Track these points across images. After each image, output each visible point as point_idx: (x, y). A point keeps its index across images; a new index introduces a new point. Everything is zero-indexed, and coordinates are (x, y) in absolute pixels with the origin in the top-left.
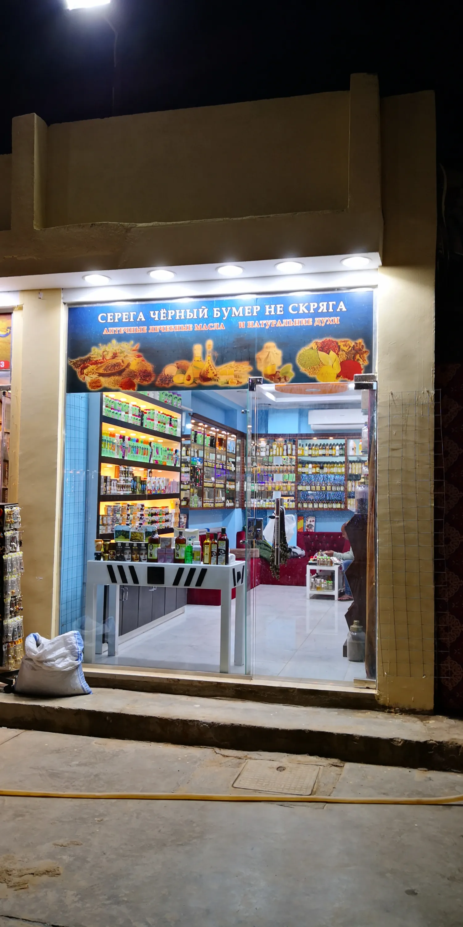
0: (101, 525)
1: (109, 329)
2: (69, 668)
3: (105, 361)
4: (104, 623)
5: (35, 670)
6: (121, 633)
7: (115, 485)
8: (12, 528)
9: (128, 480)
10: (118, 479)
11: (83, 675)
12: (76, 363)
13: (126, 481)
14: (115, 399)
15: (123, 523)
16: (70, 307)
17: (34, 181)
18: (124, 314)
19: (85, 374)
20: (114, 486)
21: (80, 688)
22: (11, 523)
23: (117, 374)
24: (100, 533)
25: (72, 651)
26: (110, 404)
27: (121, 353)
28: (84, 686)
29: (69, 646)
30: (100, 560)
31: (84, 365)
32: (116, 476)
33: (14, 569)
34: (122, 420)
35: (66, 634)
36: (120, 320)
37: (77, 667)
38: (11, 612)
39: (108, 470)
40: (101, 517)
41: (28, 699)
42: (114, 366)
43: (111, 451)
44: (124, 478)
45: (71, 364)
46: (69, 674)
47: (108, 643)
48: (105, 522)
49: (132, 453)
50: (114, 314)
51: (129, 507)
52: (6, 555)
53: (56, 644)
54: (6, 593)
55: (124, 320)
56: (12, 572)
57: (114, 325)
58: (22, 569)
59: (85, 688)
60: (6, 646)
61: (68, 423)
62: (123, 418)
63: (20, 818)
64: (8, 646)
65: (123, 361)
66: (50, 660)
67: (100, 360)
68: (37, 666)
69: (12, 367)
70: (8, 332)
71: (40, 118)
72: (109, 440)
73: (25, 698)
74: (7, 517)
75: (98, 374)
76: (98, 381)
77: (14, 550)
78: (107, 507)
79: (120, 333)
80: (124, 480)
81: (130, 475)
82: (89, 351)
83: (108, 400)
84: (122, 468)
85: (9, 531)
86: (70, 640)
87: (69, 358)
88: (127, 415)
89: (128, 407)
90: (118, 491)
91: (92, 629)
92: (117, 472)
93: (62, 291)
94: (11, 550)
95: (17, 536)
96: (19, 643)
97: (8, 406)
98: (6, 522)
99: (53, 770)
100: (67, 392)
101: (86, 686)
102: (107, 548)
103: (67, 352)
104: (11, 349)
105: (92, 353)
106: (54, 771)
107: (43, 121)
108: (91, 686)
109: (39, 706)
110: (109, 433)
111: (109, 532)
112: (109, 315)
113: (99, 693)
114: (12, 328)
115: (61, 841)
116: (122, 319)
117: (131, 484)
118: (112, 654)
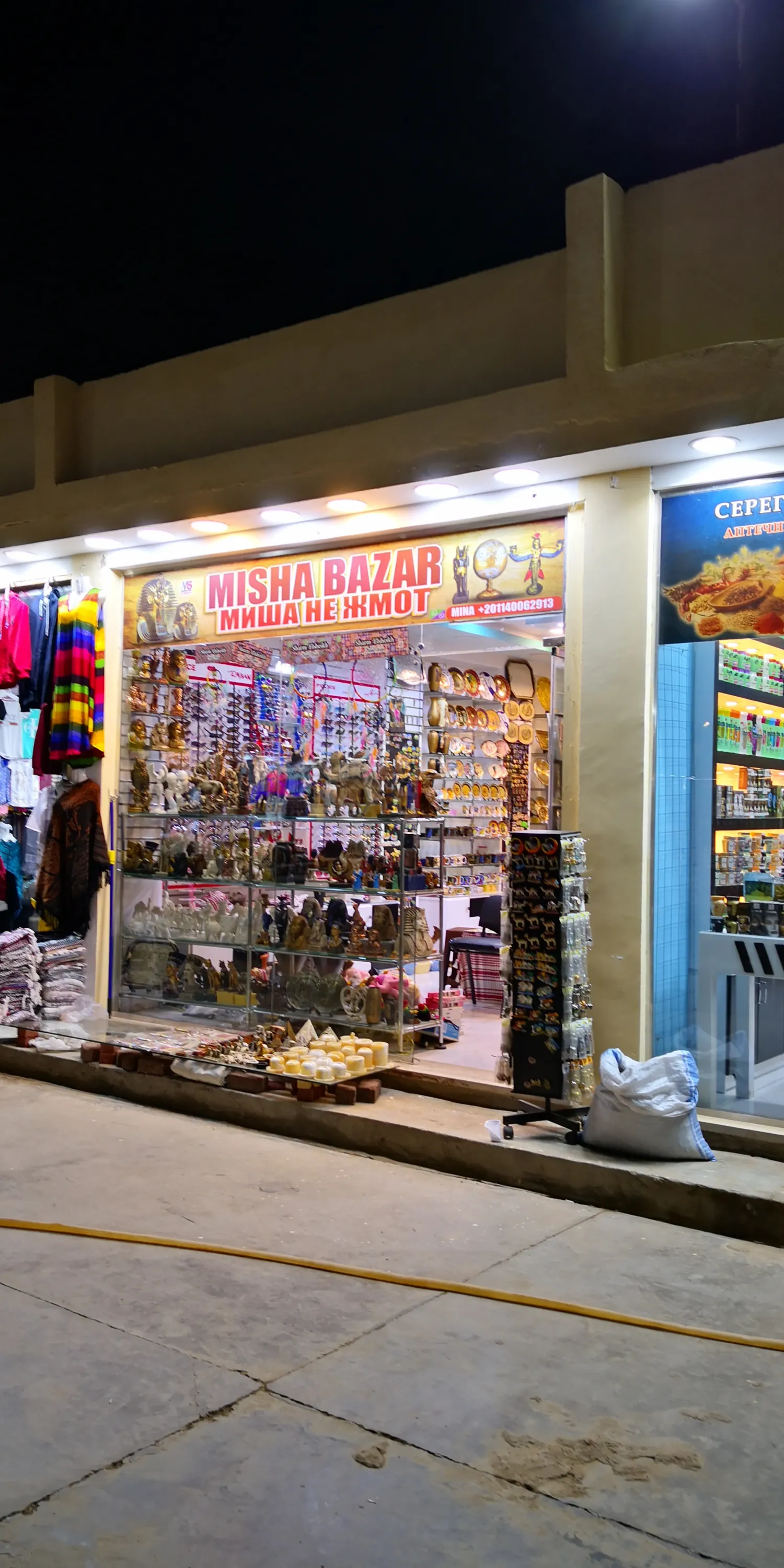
0: (718, 871)
1: (735, 528)
2: (675, 1113)
3: (728, 584)
4: (728, 1040)
5: (618, 1111)
6: (757, 1061)
7: (740, 801)
8: (573, 873)
9: (762, 792)
10: (745, 791)
11: (699, 1127)
12: (676, 592)
13: (759, 794)
14: (739, 650)
15: (755, 869)
16: (665, 497)
17: (605, 288)
18: (763, 500)
19: (693, 611)
20: (738, 803)
21: (695, 1148)
22: (572, 864)
23: (750, 607)
24: (717, 884)
25: (680, 1085)
26: (731, 661)
27: (756, 569)
28: (701, 1146)
29: (674, 1076)
30: (721, 931)
31: (689, 595)
32: (742, 786)
33: (577, 940)
34: (751, 687)
35: (668, 1055)
36: (755, 511)
37: (689, 1113)
38: (574, 1010)
39: (728, 776)
40: (717, 858)
41: (606, 1157)
42: (744, 592)
43: (733, 742)
44: (756, 789)
45: (667, 595)
46: (675, 1123)
47: (734, 1075)
48: (724, 866)
49: (768, 745)
50: (744, 502)
51: (765, 841)
52: (565, 917)
53: (653, 1070)
54: (566, 979)
55: (763, 511)
56: (574, 944)
57: (744, 520)
58: (590, 940)
59: (703, 1150)
60: (568, 1066)
61: (661, 696)
62: (752, 683)
63: (618, 1359)
64: (571, 1067)
65: (761, 584)
66: (642, 1097)
67: (718, 584)
68: (621, 1104)
69: (567, 606)
70: (559, 548)
71: (612, 181)
72: (729, 723)
73: (601, 1156)
74: (565, 854)
75: (715, 610)
76: (715, 622)
77: (576, 908)
78: (726, 841)
79: (755, 534)
80: (755, 793)
81: (765, 785)
82: (699, 569)
83: (728, 653)
84: (752, 772)
85: (567, 877)
86: (676, 1066)
87: (663, 585)
88: (760, 677)
89: (762, 664)
90: (745, 811)
91: (710, 1048)
92: (742, 779)
93: (651, 471)
94: (572, 909)
95: (581, 885)
96: (587, 1063)
97: (561, 671)
98: (564, 863)
99: (660, 1283)
100: (660, 644)
101: (704, 1147)
102: (734, 913)
103: (659, 575)
104: (565, 576)
105: (704, 573)
106: (662, 1286)
107: (617, 184)
108: (712, 1148)
109: (627, 1173)
110: (730, 711)
111: (732, 883)
112: (735, 504)
113: (727, 1159)
114: (565, 542)
115: (694, 1410)
116: (759, 509)
117: (767, 799)
118: (743, 1094)
